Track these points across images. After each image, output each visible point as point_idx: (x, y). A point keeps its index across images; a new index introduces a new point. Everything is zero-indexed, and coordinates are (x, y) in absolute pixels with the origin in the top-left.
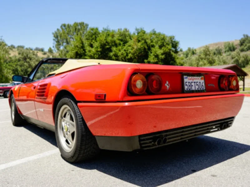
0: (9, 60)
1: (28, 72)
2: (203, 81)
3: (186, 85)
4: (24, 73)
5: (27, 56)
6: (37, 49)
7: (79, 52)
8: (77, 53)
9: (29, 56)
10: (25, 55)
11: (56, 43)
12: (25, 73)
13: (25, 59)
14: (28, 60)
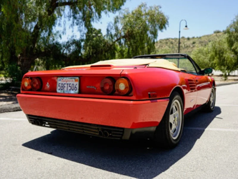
2: (78, 83)
3: (59, 86)
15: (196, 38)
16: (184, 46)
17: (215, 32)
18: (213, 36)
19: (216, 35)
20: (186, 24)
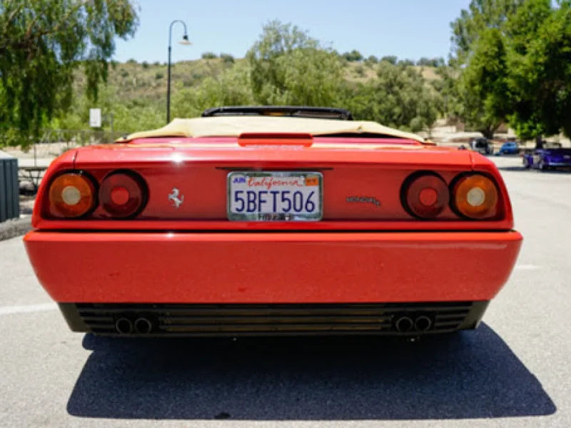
0: (357, 89)
1: (394, 114)
2: (314, 188)
3: (237, 199)
4: (386, 117)
5: (395, 79)
6: (423, 62)
7: (489, 69)
8: (484, 68)
9: (399, 79)
10: (392, 77)
11: (457, 47)
12: (388, 118)
13: (389, 86)
14: (396, 88)
15: (162, 66)
16: (137, 81)
17: (204, 57)
18: (200, 64)
19: (208, 63)
20: (186, 32)
